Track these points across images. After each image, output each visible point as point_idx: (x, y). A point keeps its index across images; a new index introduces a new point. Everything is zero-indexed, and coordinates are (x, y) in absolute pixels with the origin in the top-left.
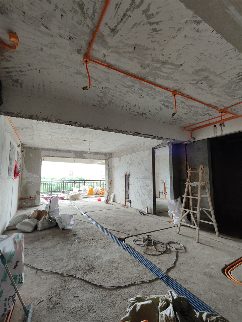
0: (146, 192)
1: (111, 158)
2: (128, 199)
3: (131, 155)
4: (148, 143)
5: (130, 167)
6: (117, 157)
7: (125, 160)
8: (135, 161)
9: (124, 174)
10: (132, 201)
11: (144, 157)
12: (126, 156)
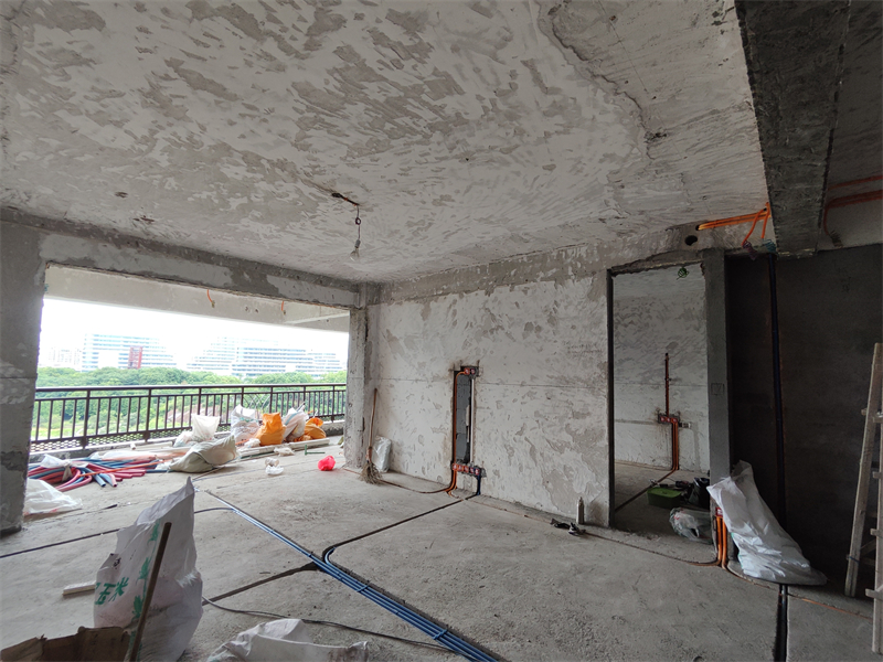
0: (567, 437)
1: (378, 302)
2: (467, 460)
3: (488, 293)
4: (584, 249)
5: (479, 340)
6: (409, 299)
7: (455, 313)
8: (511, 319)
9: (448, 366)
10: (489, 473)
11: (563, 305)
12: (461, 296)
